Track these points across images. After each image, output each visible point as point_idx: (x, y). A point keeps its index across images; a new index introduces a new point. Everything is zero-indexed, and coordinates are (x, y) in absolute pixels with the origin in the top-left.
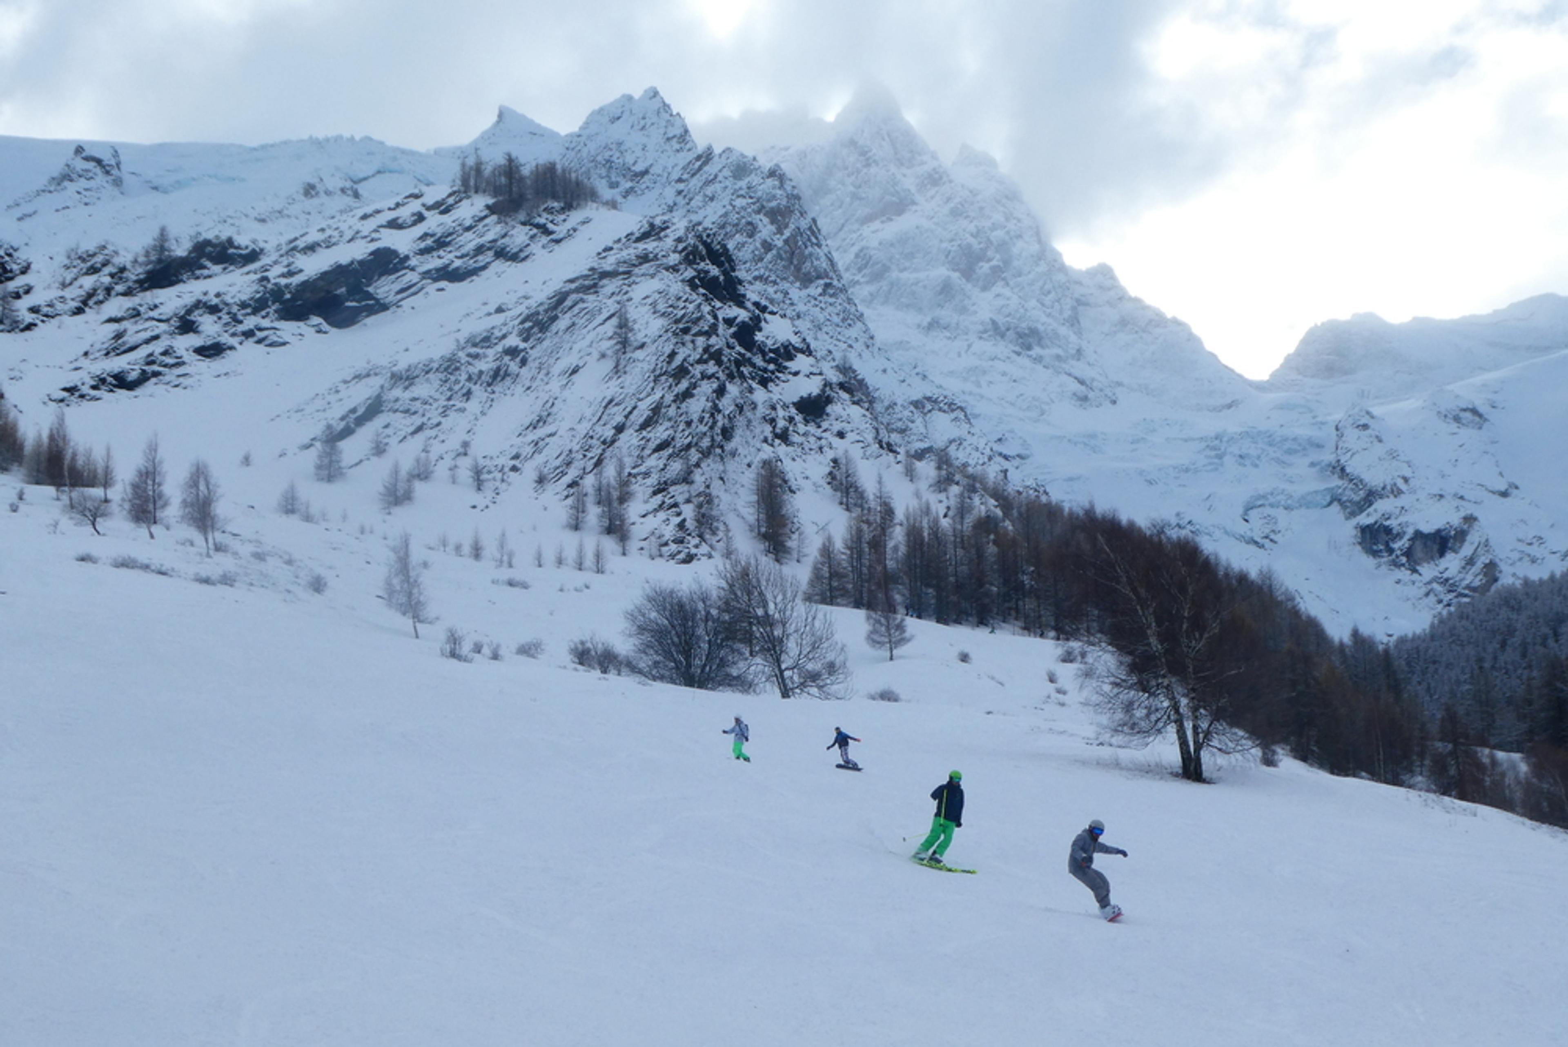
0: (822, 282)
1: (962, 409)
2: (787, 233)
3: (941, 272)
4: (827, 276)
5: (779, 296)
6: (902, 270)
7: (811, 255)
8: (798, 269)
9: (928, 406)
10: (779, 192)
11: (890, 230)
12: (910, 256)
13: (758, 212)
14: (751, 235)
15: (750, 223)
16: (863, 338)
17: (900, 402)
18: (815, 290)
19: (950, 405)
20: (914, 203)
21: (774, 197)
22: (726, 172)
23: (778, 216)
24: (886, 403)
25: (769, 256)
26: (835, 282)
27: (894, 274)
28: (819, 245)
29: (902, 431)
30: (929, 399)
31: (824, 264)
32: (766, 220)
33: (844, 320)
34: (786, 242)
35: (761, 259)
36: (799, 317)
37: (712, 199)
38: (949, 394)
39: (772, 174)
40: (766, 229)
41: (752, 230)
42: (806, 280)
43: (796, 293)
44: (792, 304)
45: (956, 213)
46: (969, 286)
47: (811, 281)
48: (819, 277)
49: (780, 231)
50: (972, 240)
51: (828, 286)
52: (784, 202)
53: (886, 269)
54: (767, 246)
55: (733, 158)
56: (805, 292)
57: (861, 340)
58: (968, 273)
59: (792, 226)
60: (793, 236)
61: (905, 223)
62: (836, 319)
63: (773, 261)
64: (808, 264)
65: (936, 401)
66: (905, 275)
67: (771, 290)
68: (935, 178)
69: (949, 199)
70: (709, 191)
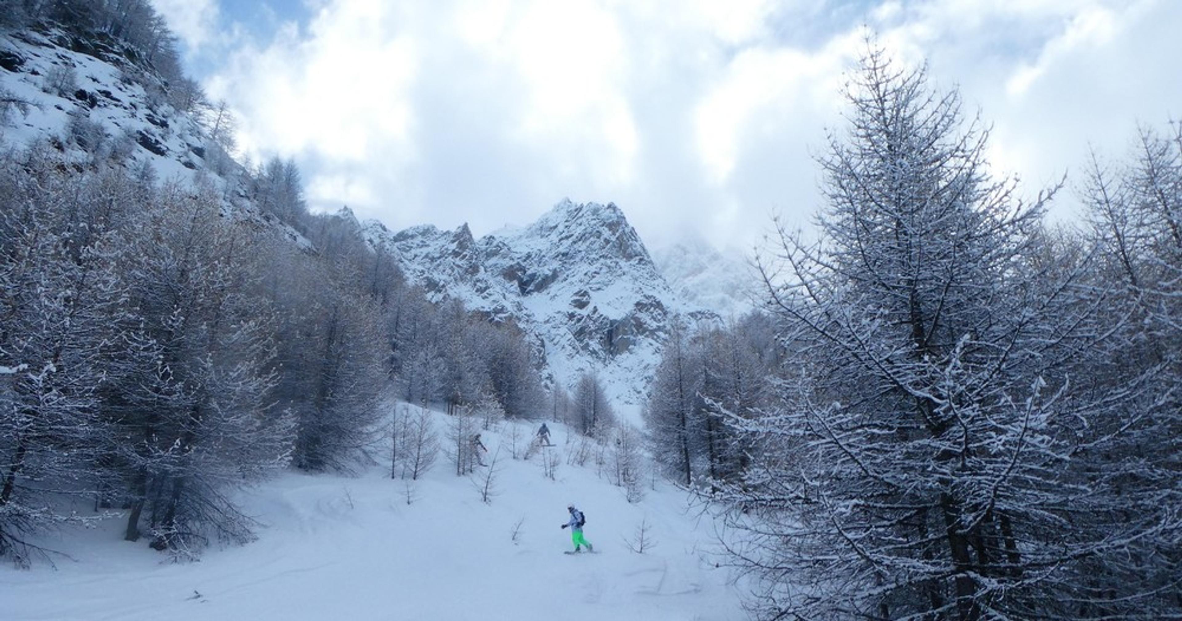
0: (638, 258)
1: (718, 316)
2: (618, 234)
3: (720, 295)
4: (641, 255)
5: (613, 265)
6: (703, 295)
7: (631, 244)
8: (624, 252)
9: (699, 316)
10: (613, 215)
11: (696, 280)
12: (706, 289)
13: (603, 225)
14: (599, 237)
15: (598, 232)
16: (661, 285)
17: (682, 313)
18: (634, 261)
19: (711, 314)
20: (707, 268)
21: (611, 218)
22: (589, 213)
23: (612, 226)
24: (674, 314)
25: (609, 246)
26: (646, 258)
27: (699, 297)
28: (636, 240)
29: (684, 329)
30: (700, 312)
31: (639, 249)
32: (606, 229)
33: (651, 276)
34: (617, 238)
35: (604, 248)
36: (624, 274)
37: (580, 224)
38: (711, 309)
39: (609, 206)
40: (606, 233)
41: (599, 234)
42: (629, 257)
43: (622, 263)
44: (621, 268)
45: (726, 270)
46: (733, 300)
47: (631, 257)
48: (636, 255)
49: (614, 234)
50: (734, 281)
51: (641, 260)
52: (616, 219)
53: (695, 295)
54: (607, 241)
55: (592, 207)
56: (629, 263)
57: (661, 286)
58: (732, 295)
59: (620, 230)
60: (621, 235)
61: (703, 276)
62: (647, 276)
63: (611, 249)
64: (630, 249)
65: (703, 313)
66: (704, 298)
67: (608, 261)
68: (715, 257)
69: (722, 265)
70: (579, 221)
